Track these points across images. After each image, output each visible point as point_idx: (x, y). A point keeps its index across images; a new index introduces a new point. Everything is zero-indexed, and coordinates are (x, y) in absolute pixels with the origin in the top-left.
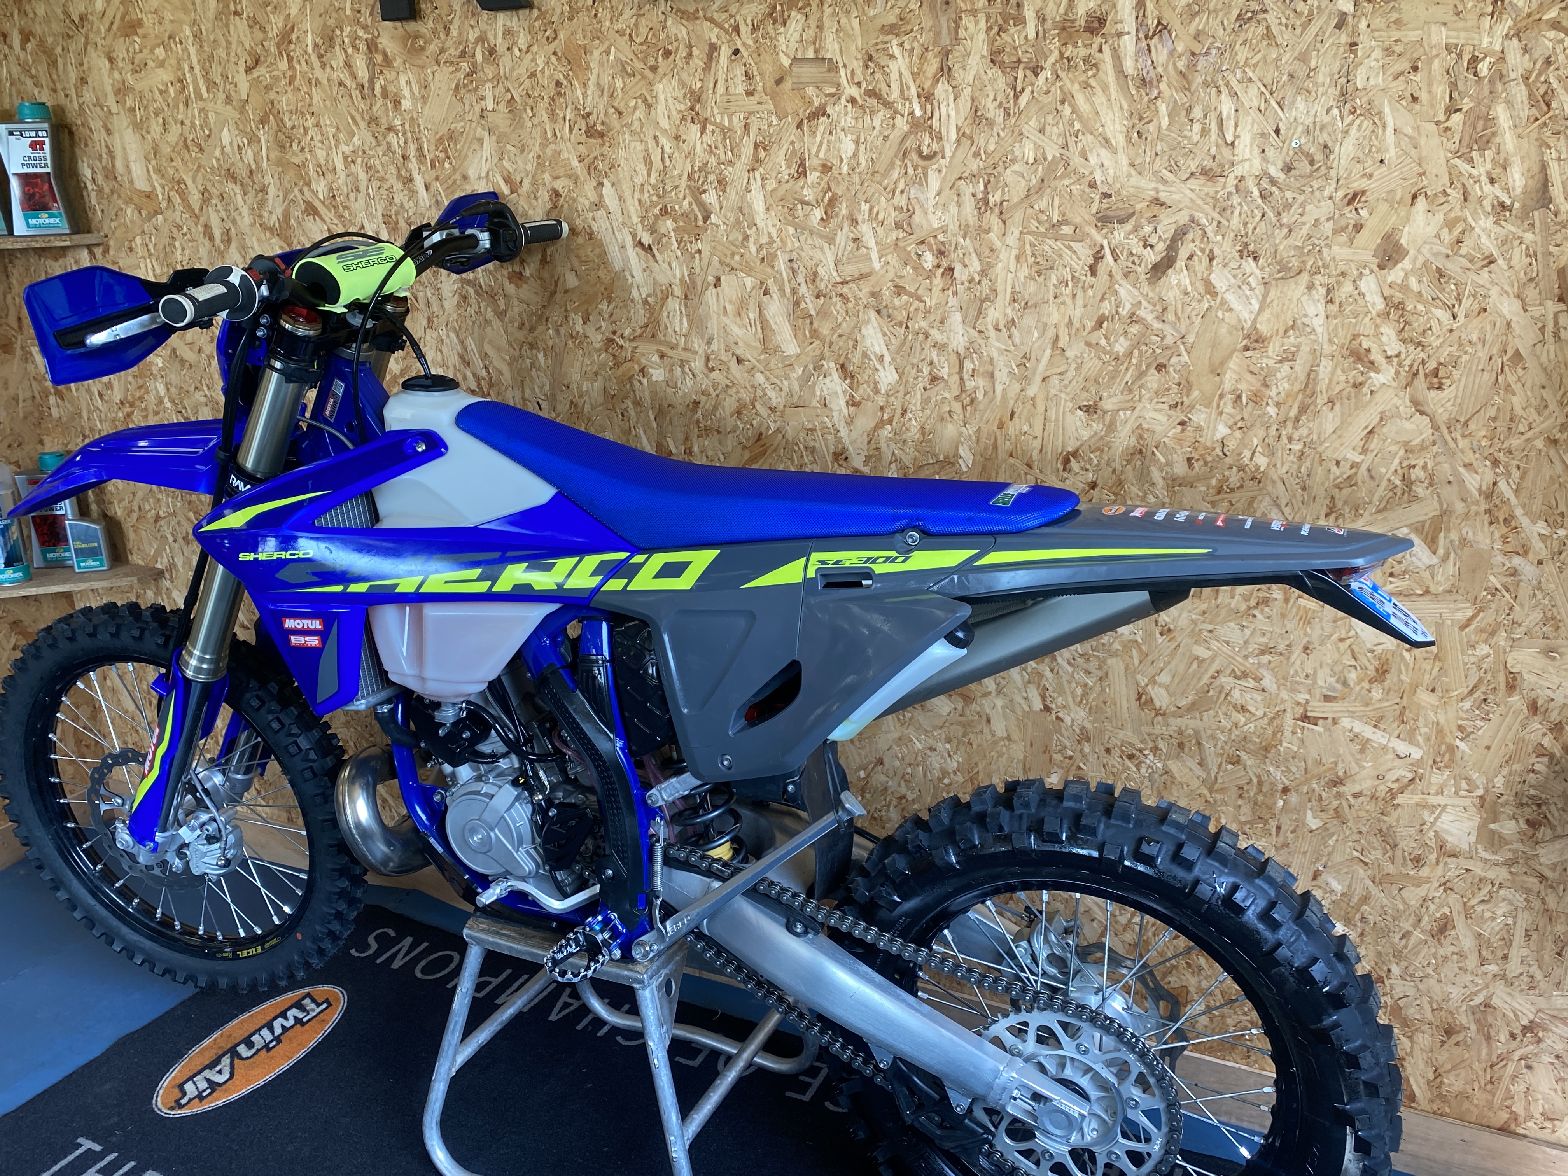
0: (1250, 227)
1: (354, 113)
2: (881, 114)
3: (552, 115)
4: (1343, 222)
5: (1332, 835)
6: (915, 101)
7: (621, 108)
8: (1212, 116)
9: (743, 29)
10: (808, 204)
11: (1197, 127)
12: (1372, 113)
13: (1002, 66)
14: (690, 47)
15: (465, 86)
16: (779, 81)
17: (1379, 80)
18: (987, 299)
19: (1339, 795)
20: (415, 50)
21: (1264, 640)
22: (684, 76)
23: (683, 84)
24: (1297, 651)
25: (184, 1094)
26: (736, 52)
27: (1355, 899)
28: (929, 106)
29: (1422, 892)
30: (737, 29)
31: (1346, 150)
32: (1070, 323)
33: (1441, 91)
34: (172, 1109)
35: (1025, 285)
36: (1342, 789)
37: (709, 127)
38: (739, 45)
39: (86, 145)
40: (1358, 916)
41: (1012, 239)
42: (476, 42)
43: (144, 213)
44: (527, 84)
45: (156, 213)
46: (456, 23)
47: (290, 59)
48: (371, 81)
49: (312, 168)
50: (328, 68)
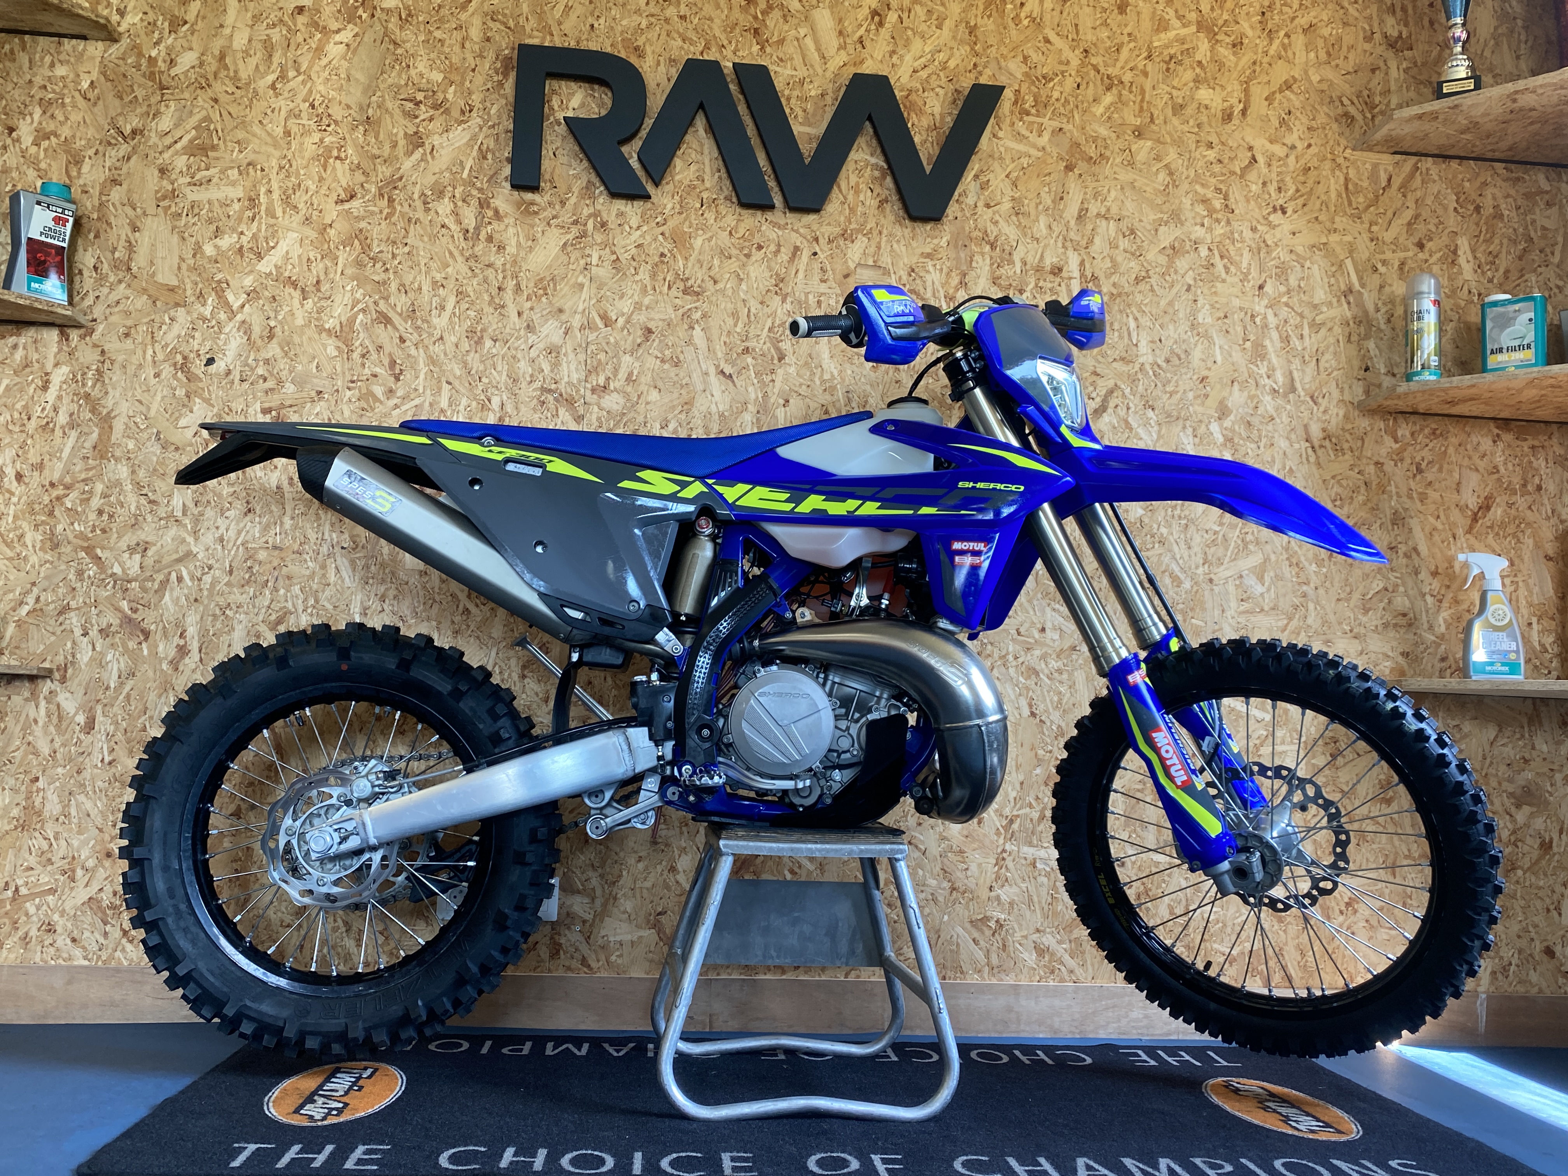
4: (1199, 392)
8: (1124, 328)
9: (821, 240)
11: (1116, 334)
12: (1207, 336)
14: (779, 245)
15: (572, 245)
16: (846, 276)
17: (1209, 320)
20: (530, 213)
26: (815, 254)
30: (816, 240)
33: (1239, 329)
38: (817, 250)
42: (590, 216)
43: (160, 304)
44: (634, 251)
46: (573, 200)
47: (391, 201)
48: (477, 228)
49: (394, 286)
50: (432, 212)
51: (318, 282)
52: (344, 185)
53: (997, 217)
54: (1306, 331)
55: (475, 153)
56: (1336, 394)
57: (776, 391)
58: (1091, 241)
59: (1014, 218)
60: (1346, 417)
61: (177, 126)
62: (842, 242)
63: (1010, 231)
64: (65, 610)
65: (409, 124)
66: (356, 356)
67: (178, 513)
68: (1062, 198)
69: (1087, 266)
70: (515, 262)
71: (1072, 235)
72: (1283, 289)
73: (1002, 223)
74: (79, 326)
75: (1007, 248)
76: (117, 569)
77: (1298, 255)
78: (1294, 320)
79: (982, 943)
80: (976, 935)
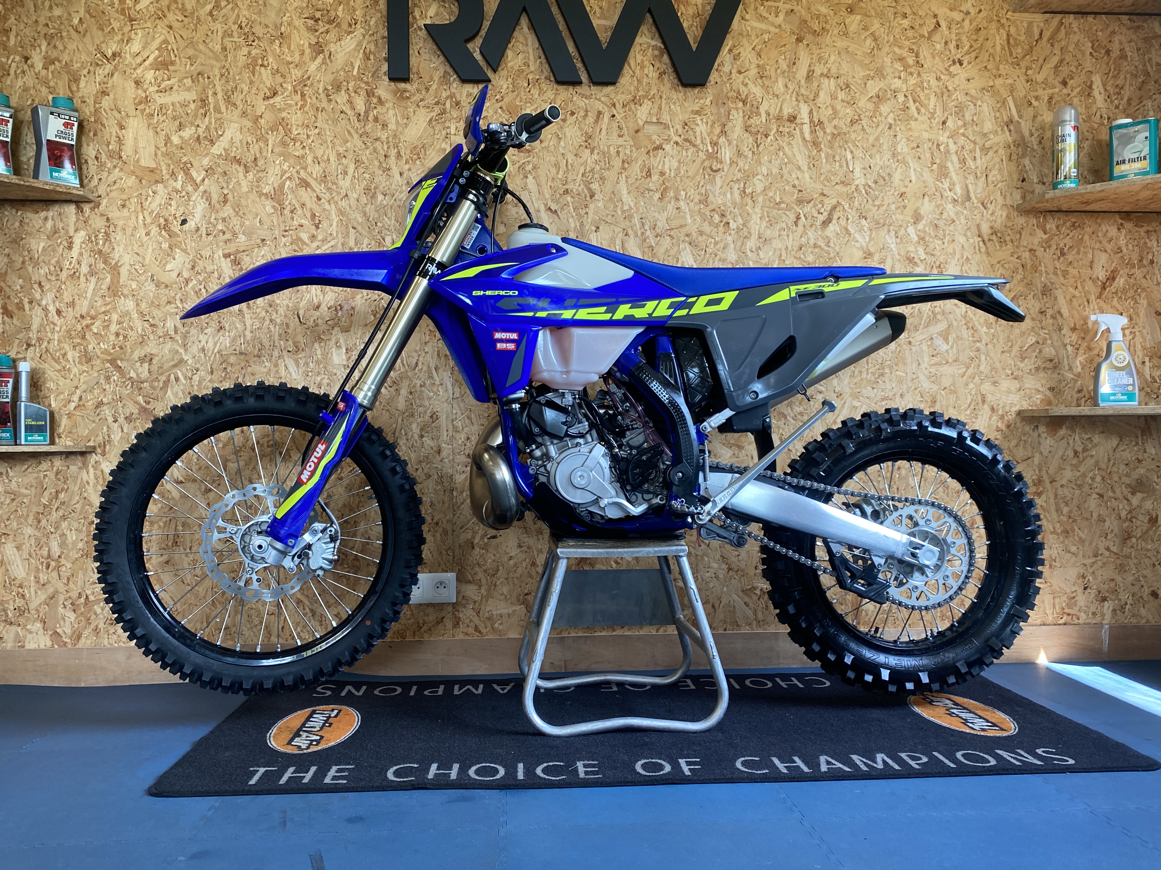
1: (350, 129)
2: (691, 150)
4: (899, 204)
6: (709, 145)
8: (843, 159)
9: (617, 105)
10: (652, 191)
11: (837, 164)
12: (904, 162)
13: (750, 132)
14: (587, 111)
15: (436, 120)
16: (637, 131)
17: (905, 150)
18: (746, 237)
20: (403, 98)
22: (583, 126)
23: (581, 129)
24: (898, 396)
26: (613, 116)
28: (715, 148)
30: (614, 105)
31: (897, 177)
33: (928, 155)
37: (596, 152)
38: (615, 113)
41: (758, 210)
42: (447, 98)
43: (145, 182)
45: (157, 182)
46: (434, 87)
47: (303, 95)
48: (366, 112)
49: (310, 159)
50: (333, 102)
51: (255, 159)
52: (268, 85)
53: (747, 81)
54: (978, 154)
55: (361, 56)
56: (1000, 200)
57: (589, 220)
58: (817, 95)
59: (759, 80)
60: (1008, 217)
61: (144, 48)
62: (633, 106)
63: (756, 90)
64: (100, 404)
65: (312, 37)
66: (287, 212)
67: (172, 333)
68: (794, 64)
69: (815, 114)
70: (395, 135)
71: (803, 91)
72: (960, 123)
73: (751, 85)
74: (89, 201)
75: (755, 103)
76: (133, 374)
77: (972, 96)
78: (969, 146)
79: (751, 604)
80: (747, 599)
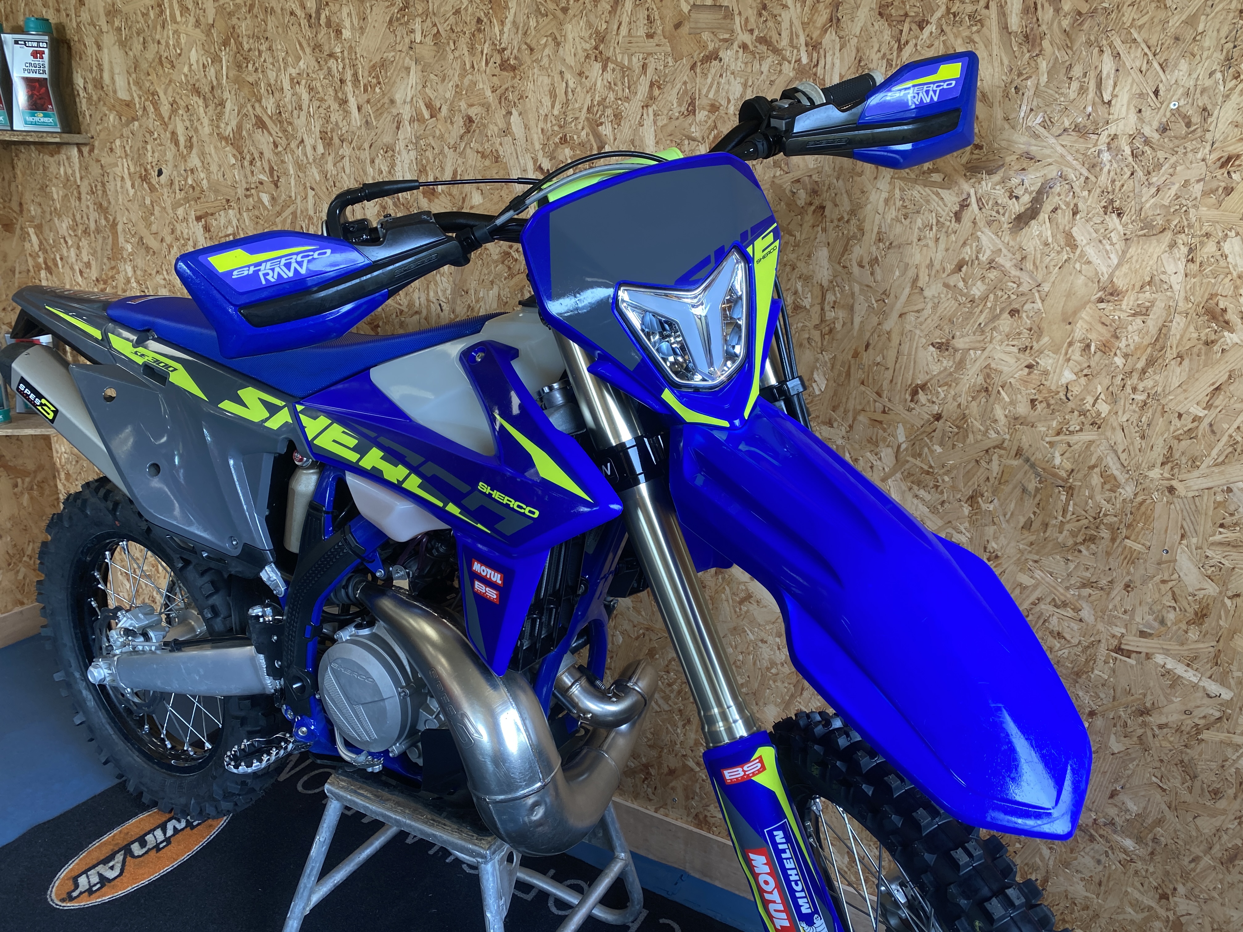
0: (1118, 184)
1: (302, 40)
3: (472, 49)
5: (1133, 760)
7: (533, 45)
13: (889, 19)
16: (678, 26)
19: (1144, 724)
21: (1088, 574)
23: (589, 25)
25: (77, 886)
27: (1149, 821)
29: (1217, 822)
31: (1225, 114)
32: (931, 265)
34: (63, 900)
35: (891, 226)
36: (1149, 719)
39: (81, 58)
40: (1150, 836)
43: (124, 119)
44: (452, 20)
45: (134, 119)
48: (318, 13)
49: (263, 87)
51: (213, 88)
